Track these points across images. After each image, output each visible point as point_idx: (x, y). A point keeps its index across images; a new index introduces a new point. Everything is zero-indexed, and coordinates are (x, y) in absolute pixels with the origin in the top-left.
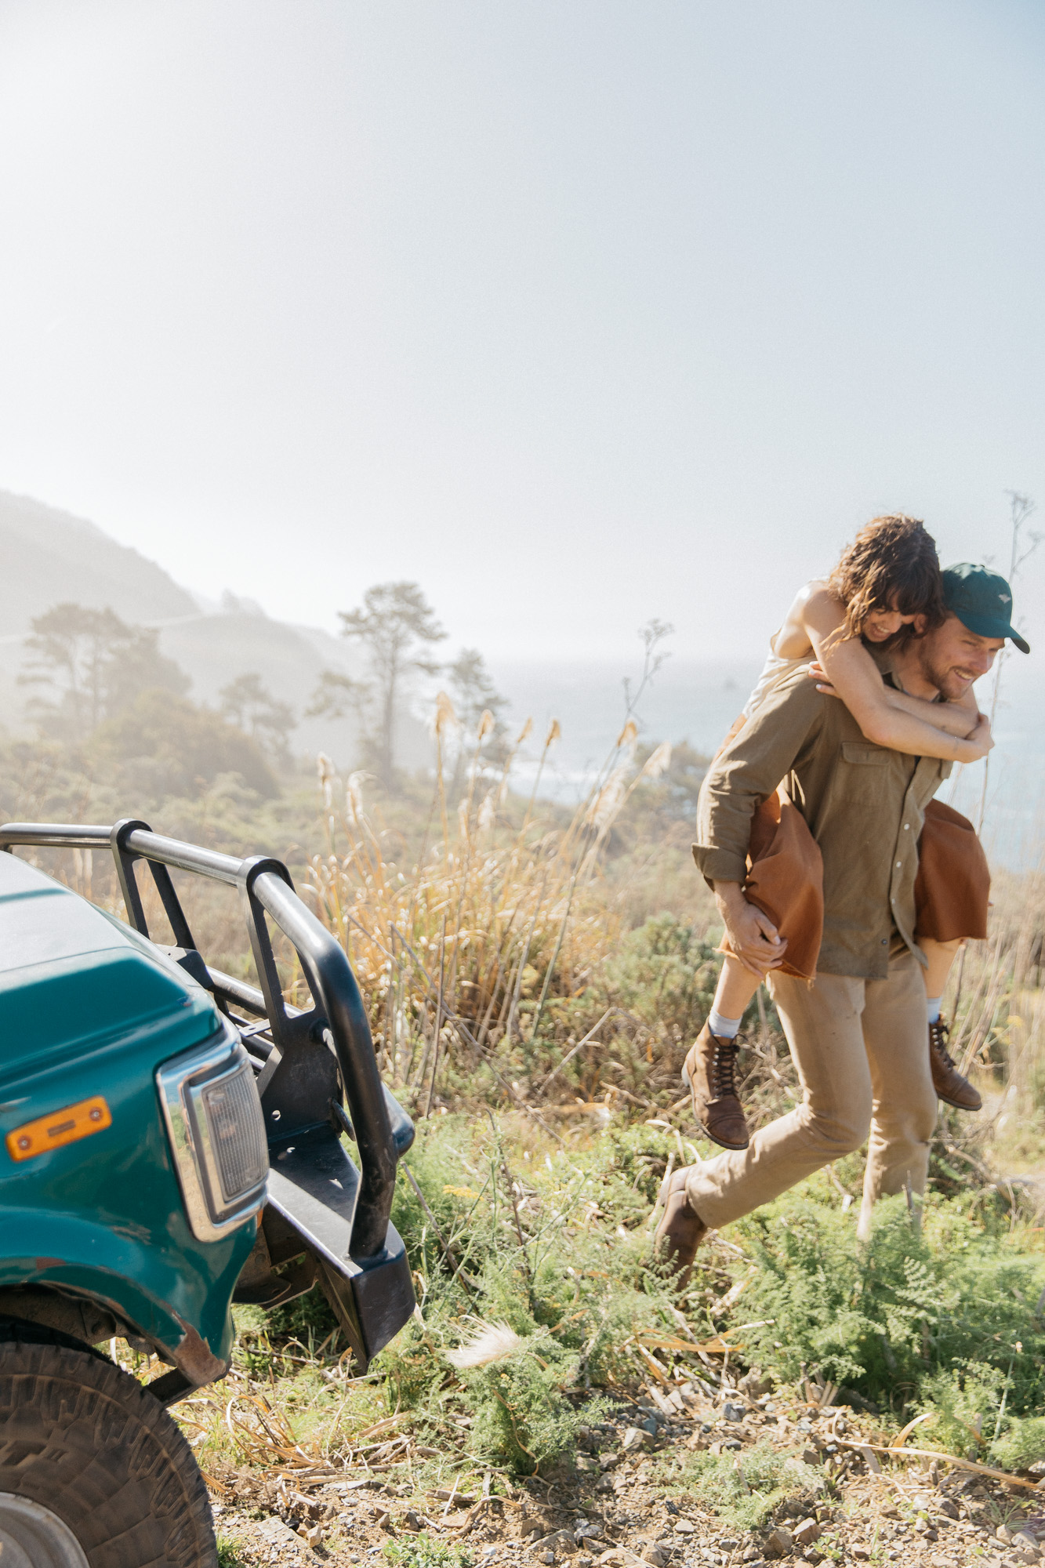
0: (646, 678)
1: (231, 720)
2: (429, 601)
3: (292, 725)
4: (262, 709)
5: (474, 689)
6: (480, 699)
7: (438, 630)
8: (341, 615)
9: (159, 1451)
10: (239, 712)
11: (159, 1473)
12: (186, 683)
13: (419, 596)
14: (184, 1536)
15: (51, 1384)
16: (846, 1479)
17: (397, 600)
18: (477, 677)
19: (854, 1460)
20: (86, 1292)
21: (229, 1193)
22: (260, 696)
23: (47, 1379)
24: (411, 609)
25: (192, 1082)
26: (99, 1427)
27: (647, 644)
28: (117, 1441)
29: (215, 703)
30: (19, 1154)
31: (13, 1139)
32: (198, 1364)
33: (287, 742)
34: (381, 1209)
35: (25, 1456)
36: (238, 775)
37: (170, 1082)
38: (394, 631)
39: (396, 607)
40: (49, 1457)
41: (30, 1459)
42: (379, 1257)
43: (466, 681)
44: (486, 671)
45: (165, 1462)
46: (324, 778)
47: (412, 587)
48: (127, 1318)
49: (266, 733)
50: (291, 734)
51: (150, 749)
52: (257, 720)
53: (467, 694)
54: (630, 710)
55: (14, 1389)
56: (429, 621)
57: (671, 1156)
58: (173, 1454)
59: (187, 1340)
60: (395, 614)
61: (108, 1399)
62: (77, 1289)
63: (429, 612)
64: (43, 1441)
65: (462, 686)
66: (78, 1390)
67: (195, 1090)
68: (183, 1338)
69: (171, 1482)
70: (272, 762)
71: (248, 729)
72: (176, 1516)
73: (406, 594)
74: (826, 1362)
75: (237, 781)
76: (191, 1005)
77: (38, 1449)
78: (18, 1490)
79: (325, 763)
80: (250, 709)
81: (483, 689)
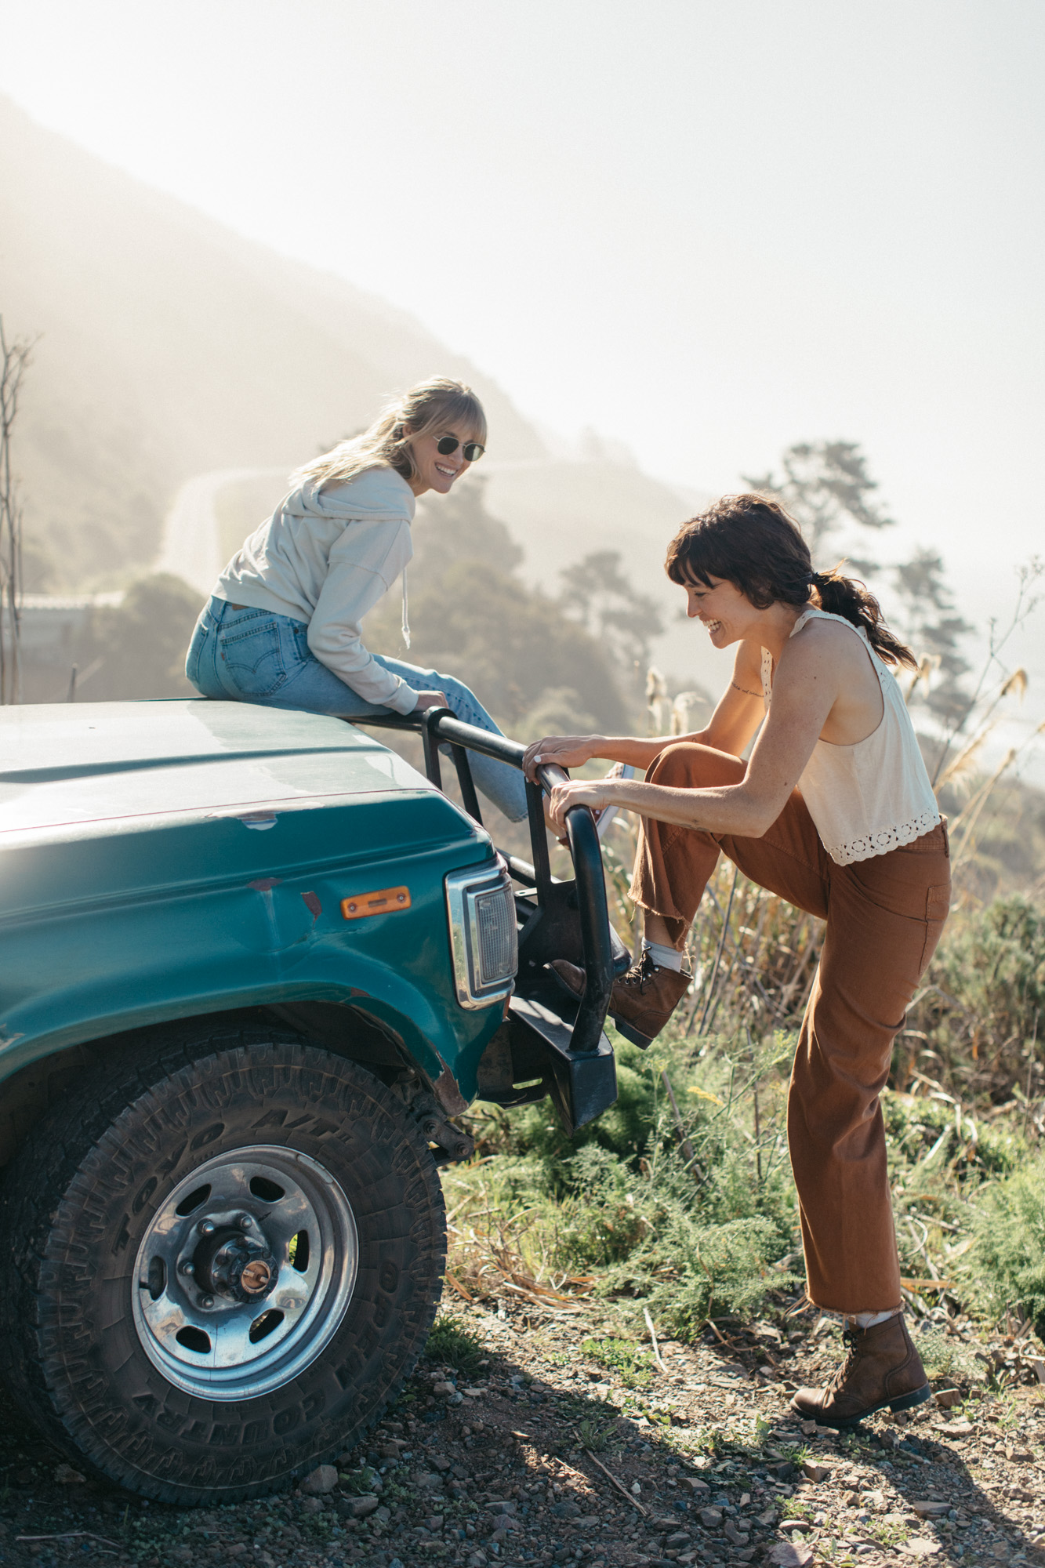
0: (1016, 620)
1: (573, 614)
2: (872, 472)
3: (657, 629)
4: (617, 603)
5: (927, 604)
6: (933, 619)
7: (883, 514)
8: (745, 479)
9: (414, 1160)
10: (585, 604)
11: (412, 1175)
12: (516, 555)
13: (860, 461)
14: (424, 1228)
15: (347, 1087)
16: (1016, 1387)
17: (829, 465)
18: (933, 587)
19: (1029, 1377)
20: (380, 1021)
21: (487, 978)
22: (618, 585)
23: (346, 1082)
24: (848, 479)
25: (469, 889)
26: (375, 1128)
27: (1023, 581)
28: (387, 1142)
29: (554, 588)
30: (348, 914)
31: (346, 903)
32: (450, 1098)
33: (647, 654)
34: (597, 1014)
35: (325, 1131)
36: (571, 693)
37: (455, 887)
38: (818, 509)
39: (827, 474)
40: (340, 1138)
41: (327, 1135)
42: (592, 1053)
43: (916, 592)
44: (944, 579)
45: (417, 1170)
46: (652, 698)
47: (850, 448)
48: (404, 1048)
49: (619, 637)
50: (654, 643)
51: (457, 643)
52: (608, 617)
53: (915, 610)
54: (992, 655)
55: (323, 1081)
56: (869, 499)
57: (948, 1128)
58: (424, 1167)
59: (444, 1076)
60: (824, 483)
61: (383, 1110)
62: (374, 1018)
63: (871, 486)
64: (339, 1124)
65: (909, 598)
66: (364, 1096)
67: (471, 896)
68: (441, 1073)
69: (420, 1186)
70: (623, 679)
71: (594, 629)
72: (421, 1212)
73: (842, 456)
74: (1028, 1298)
75: (569, 701)
76: (475, 836)
77: (334, 1129)
78: (317, 1156)
79: (656, 680)
80: (602, 601)
81: (940, 606)
